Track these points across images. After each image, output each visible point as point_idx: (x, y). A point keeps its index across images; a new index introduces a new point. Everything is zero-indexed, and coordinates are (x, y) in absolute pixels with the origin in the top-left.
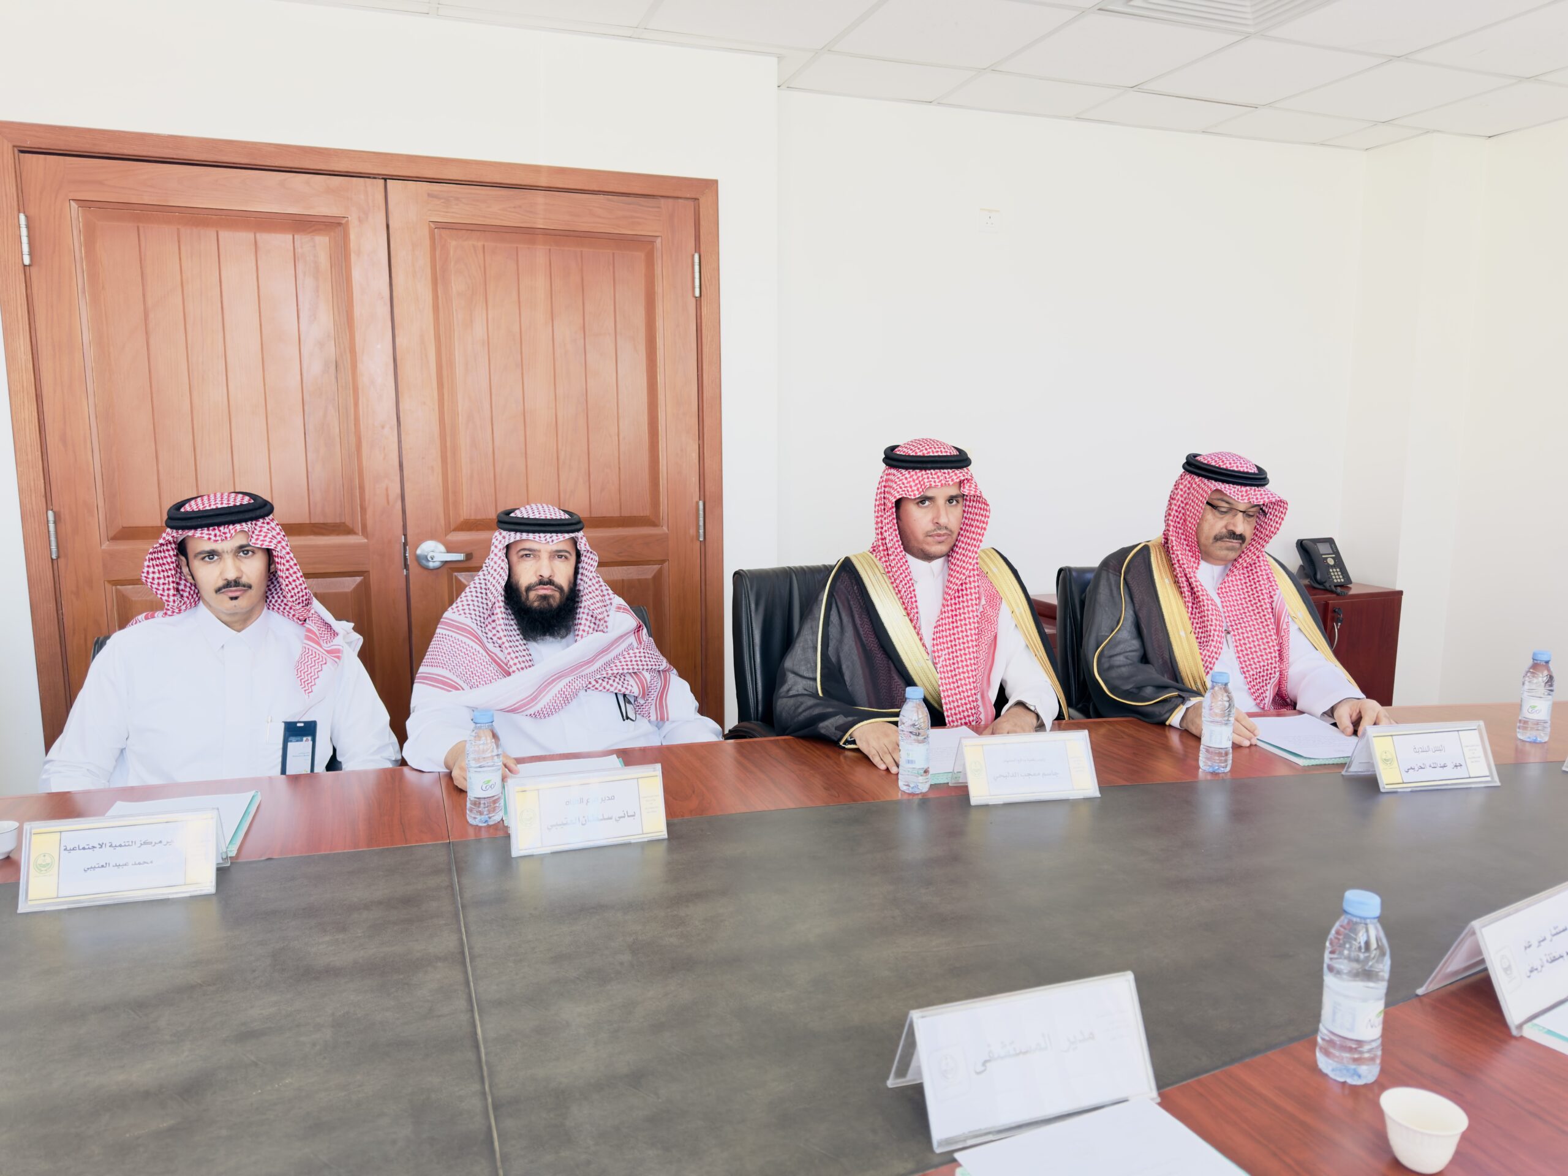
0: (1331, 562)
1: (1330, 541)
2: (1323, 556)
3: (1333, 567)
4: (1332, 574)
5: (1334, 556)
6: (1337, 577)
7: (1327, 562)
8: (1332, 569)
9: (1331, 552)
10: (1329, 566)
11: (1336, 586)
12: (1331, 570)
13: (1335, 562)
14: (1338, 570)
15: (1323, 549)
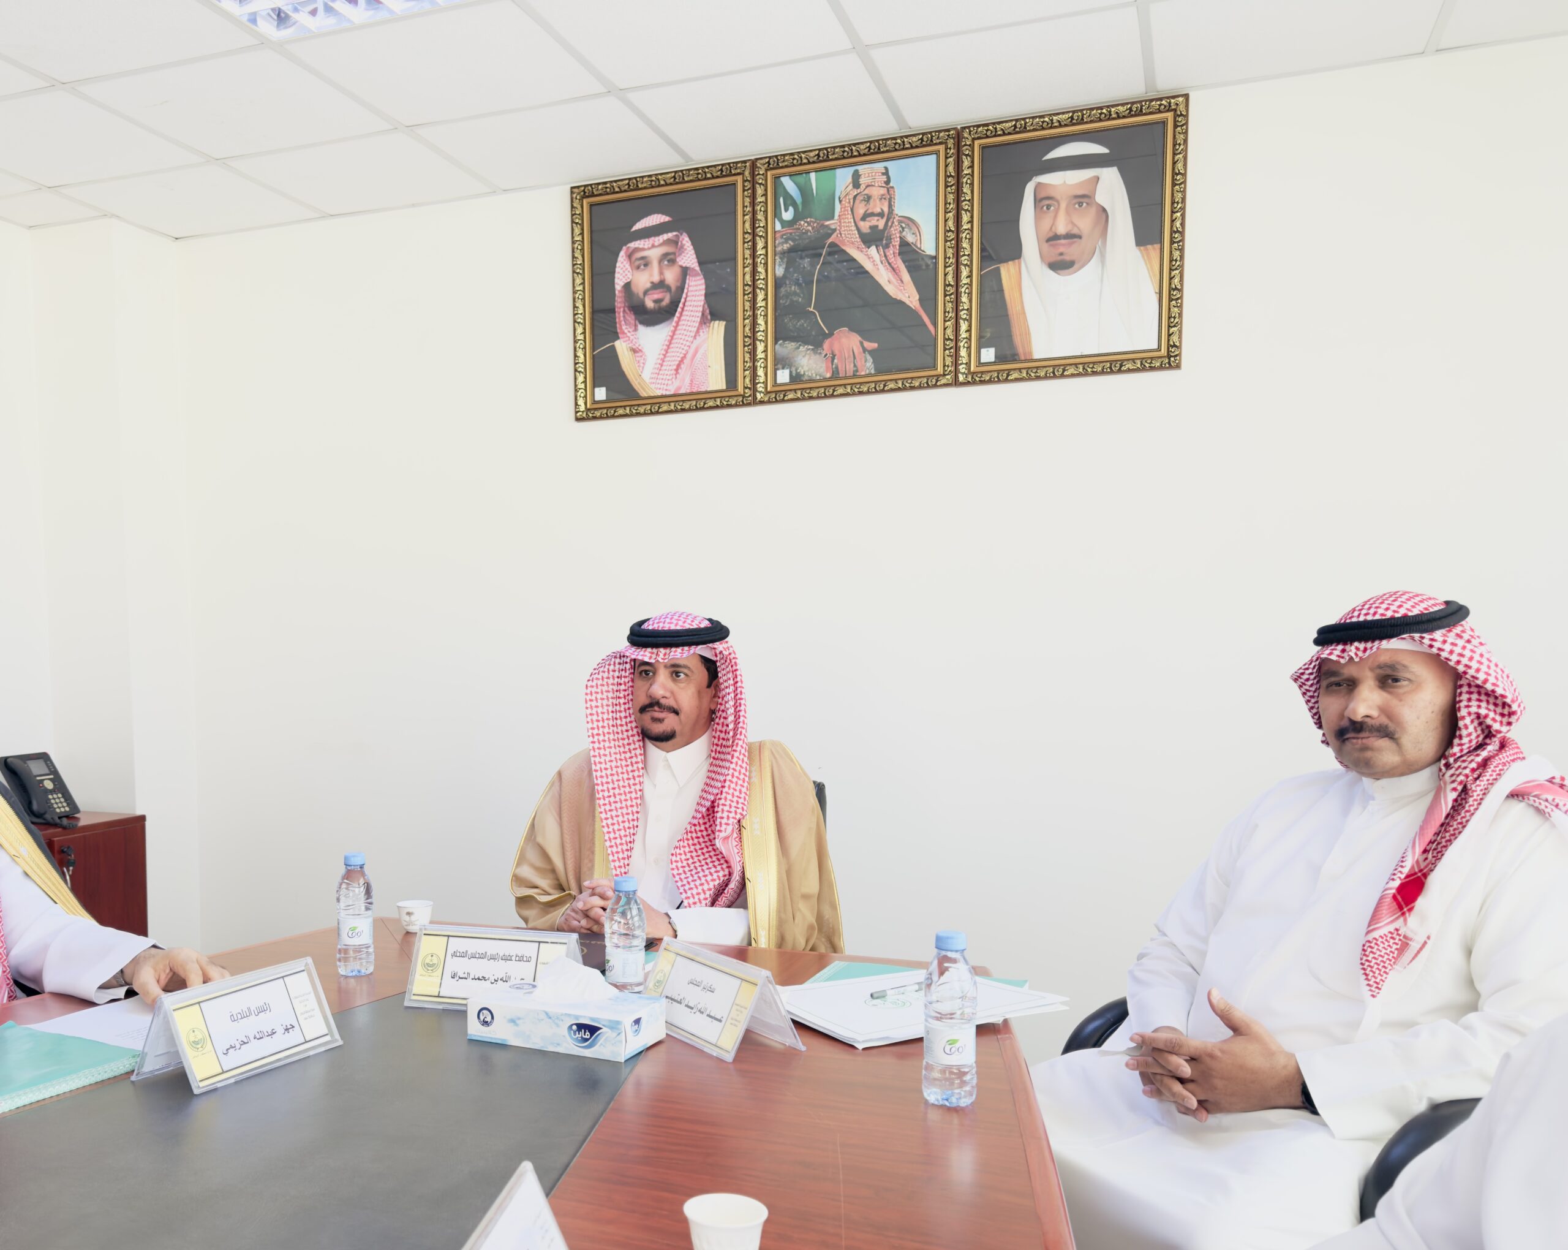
0: (49, 785)
1: (44, 757)
2: (38, 778)
3: (52, 792)
4: (53, 801)
5: (52, 777)
6: (59, 806)
7: (43, 786)
8: (52, 795)
9: (47, 771)
10: (47, 791)
11: (60, 818)
12: (50, 797)
13: (54, 785)
14: (60, 795)
15: (36, 768)
